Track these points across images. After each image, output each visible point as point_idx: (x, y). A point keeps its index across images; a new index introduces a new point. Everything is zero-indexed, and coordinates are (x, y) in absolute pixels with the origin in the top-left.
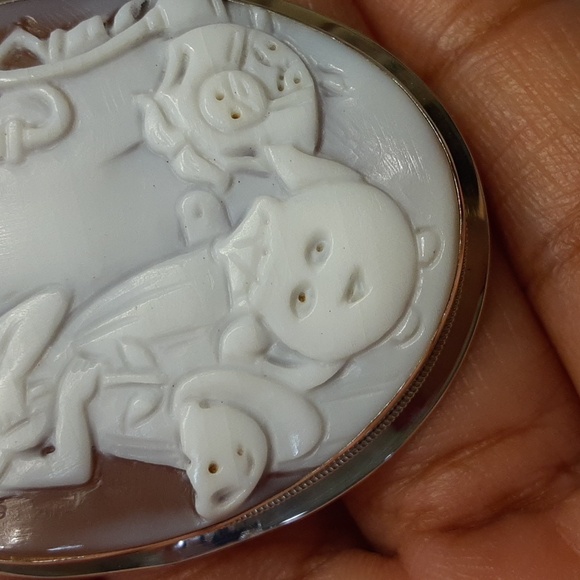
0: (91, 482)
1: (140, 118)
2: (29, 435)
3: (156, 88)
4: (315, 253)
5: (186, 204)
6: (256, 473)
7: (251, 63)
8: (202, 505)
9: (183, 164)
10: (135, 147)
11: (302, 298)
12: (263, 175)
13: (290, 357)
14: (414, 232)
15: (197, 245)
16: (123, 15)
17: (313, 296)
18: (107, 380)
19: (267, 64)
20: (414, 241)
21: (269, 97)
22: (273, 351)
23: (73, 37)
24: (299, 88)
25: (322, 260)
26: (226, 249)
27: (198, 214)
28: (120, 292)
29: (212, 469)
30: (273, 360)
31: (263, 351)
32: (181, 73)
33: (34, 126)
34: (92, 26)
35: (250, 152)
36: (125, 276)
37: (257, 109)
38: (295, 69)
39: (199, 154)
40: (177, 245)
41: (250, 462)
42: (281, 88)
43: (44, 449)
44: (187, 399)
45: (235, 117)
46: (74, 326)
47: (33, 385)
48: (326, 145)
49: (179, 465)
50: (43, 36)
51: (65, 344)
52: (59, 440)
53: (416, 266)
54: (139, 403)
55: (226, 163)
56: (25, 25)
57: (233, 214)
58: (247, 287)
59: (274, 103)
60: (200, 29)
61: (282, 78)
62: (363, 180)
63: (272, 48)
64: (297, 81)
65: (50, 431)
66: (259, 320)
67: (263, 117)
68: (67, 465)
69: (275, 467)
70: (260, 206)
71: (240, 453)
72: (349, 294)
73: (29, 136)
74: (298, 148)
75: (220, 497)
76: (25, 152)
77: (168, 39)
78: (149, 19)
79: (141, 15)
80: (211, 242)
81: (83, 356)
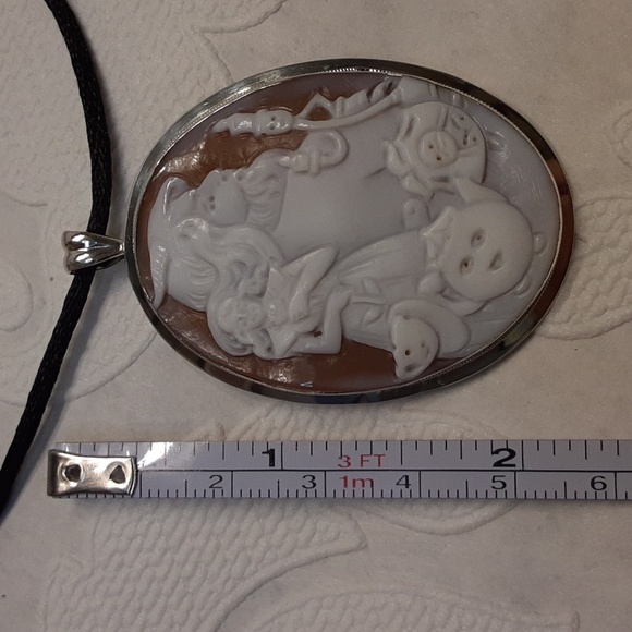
0: (340, 353)
1: (385, 154)
2: (309, 325)
3: (395, 137)
4: (476, 241)
5: (407, 206)
6: (430, 358)
7: (449, 127)
8: (399, 371)
9: (407, 183)
10: (381, 171)
11: (466, 265)
12: (451, 193)
13: (456, 297)
14: (533, 234)
15: (409, 230)
16: (378, 91)
17: (472, 264)
18: (354, 299)
19: (458, 128)
20: (533, 239)
21: (459, 149)
22: (447, 292)
23: (350, 103)
24: (476, 144)
25: (480, 244)
26: (427, 233)
27: (413, 212)
28: (365, 251)
29: (407, 353)
30: (445, 297)
31: (441, 292)
32: (410, 129)
33: (326, 155)
34: (360, 96)
35: (445, 180)
36: (368, 243)
37: (452, 156)
38: (474, 132)
39: (417, 178)
40: (399, 228)
41: (428, 352)
42: (465, 143)
43: (316, 333)
44: (398, 314)
45: (439, 159)
46: (339, 267)
47: (313, 298)
48: (489, 178)
49: (389, 349)
50: (332, 99)
51: (333, 278)
52: (326, 328)
53: (533, 253)
54: (371, 314)
55: (431, 185)
56: (321, 92)
57: (432, 214)
58: (437, 256)
59: (462, 152)
60: (423, 105)
61: (466, 137)
62: (508, 202)
63: (462, 119)
64: (475, 140)
65: (321, 323)
66: (441, 274)
67: (455, 160)
68: (328, 342)
69: (441, 356)
70: (448, 211)
71: (423, 346)
72: (493, 265)
73: (324, 160)
74: (472, 180)
75: (409, 369)
76: (321, 168)
77: (403, 107)
78: (393, 95)
79: (388, 91)
80: (419, 228)
81: (342, 284)
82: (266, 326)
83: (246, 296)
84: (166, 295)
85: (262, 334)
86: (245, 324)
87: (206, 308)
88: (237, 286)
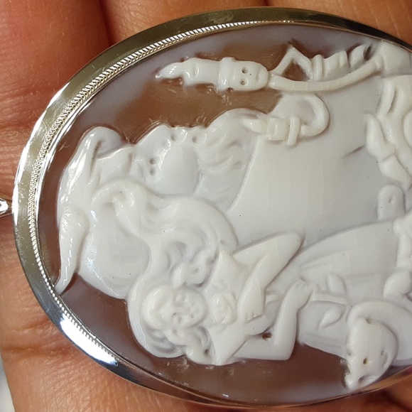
1: (365, 130)
3: (377, 111)
5: (384, 193)
9: (387, 166)
10: (359, 149)
15: (383, 221)
16: (358, 53)
18: (314, 298)
27: (390, 201)
29: (365, 362)
30: (410, 300)
32: (393, 103)
34: (340, 57)
39: (399, 162)
40: (371, 217)
44: (359, 317)
46: (301, 258)
49: (343, 356)
51: (293, 270)
52: (278, 329)
54: (329, 316)
57: (408, 204)
60: (406, 76)
65: (273, 324)
68: (278, 348)
71: (381, 354)
75: (362, 378)
77: (383, 77)
78: (375, 61)
79: (368, 55)
80: (392, 220)
81: (303, 279)
82: (205, 324)
83: (185, 286)
84: (76, 278)
85: (200, 334)
86: (180, 320)
87: (127, 296)
88: (172, 272)
